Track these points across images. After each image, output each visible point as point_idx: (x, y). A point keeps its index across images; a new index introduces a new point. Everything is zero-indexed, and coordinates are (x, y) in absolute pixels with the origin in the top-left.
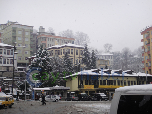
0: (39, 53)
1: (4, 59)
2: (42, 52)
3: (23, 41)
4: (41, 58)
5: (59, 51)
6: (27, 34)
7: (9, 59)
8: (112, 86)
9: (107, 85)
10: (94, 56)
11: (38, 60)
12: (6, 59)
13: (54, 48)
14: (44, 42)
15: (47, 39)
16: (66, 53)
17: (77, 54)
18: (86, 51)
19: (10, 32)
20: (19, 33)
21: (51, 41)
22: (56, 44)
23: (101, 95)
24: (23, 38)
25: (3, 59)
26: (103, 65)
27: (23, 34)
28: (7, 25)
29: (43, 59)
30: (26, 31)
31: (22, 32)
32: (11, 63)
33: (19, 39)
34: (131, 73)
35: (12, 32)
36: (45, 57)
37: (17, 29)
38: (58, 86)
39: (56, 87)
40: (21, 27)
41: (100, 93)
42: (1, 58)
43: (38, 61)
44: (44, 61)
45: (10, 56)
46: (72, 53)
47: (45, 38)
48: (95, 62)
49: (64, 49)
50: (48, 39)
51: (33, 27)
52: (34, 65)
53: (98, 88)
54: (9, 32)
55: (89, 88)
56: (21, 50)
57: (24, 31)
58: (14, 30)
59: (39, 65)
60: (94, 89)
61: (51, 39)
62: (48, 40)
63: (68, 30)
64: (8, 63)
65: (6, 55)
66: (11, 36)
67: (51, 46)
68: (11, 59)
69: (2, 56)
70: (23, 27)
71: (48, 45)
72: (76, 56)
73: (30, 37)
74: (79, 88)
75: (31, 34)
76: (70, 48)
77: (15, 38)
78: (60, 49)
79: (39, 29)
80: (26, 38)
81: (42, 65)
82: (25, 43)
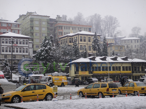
0: (43, 43)
1: (16, 48)
2: (46, 42)
3: (40, 30)
4: (44, 48)
5: (73, 38)
6: (44, 23)
7: (24, 49)
8: (107, 71)
9: (101, 71)
10: (105, 43)
11: (41, 49)
12: (22, 49)
13: (68, 36)
14: (60, 31)
15: (63, 28)
16: (75, 41)
17: (89, 41)
18: (95, 39)
19: (29, 22)
20: (36, 23)
21: (67, 29)
22: (71, 32)
23: (93, 80)
24: (40, 27)
25: (19, 48)
26: (118, 51)
27: (40, 24)
28: (27, 16)
29: (46, 48)
30: (42, 21)
31: (39, 22)
32: (27, 52)
33: (36, 29)
34: (126, 59)
35: (30, 23)
36: (48, 47)
37: (34, 19)
38: (57, 73)
39: (55, 74)
40: (37, 17)
41: (92, 78)
42: (17, 47)
43: (42, 51)
44: (46, 51)
45: (25, 45)
46: (85, 41)
47: (62, 26)
48: (107, 48)
49: (77, 37)
50: (65, 27)
51: (49, 17)
52: (38, 54)
53: (92, 74)
54: (27, 23)
55: (84, 74)
56: (38, 39)
57: (40, 21)
58: (32, 21)
59: (42, 54)
60: (88, 74)
61: (67, 27)
62: (65, 29)
63: (96, 15)
64: (24, 52)
65: (22, 45)
66: (29, 26)
67: (65, 35)
68: (26, 49)
69: (18, 46)
70: (40, 18)
71: (65, 33)
72: (89, 43)
73: (46, 26)
74: (75, 74)
75: (48, 24)
76: (83, 36)
77: (32, 28)
78: (73, 37)
79: (56, 18)
80: (43, 27)
81: (45, 54)
82: (42, 32)
